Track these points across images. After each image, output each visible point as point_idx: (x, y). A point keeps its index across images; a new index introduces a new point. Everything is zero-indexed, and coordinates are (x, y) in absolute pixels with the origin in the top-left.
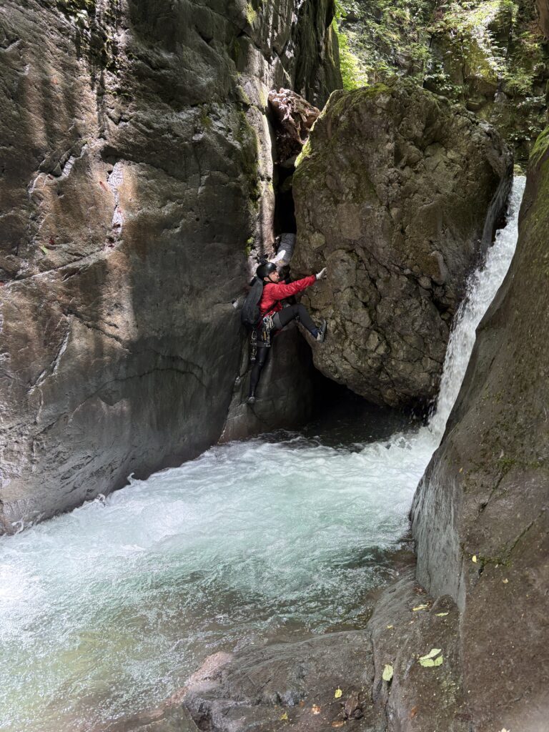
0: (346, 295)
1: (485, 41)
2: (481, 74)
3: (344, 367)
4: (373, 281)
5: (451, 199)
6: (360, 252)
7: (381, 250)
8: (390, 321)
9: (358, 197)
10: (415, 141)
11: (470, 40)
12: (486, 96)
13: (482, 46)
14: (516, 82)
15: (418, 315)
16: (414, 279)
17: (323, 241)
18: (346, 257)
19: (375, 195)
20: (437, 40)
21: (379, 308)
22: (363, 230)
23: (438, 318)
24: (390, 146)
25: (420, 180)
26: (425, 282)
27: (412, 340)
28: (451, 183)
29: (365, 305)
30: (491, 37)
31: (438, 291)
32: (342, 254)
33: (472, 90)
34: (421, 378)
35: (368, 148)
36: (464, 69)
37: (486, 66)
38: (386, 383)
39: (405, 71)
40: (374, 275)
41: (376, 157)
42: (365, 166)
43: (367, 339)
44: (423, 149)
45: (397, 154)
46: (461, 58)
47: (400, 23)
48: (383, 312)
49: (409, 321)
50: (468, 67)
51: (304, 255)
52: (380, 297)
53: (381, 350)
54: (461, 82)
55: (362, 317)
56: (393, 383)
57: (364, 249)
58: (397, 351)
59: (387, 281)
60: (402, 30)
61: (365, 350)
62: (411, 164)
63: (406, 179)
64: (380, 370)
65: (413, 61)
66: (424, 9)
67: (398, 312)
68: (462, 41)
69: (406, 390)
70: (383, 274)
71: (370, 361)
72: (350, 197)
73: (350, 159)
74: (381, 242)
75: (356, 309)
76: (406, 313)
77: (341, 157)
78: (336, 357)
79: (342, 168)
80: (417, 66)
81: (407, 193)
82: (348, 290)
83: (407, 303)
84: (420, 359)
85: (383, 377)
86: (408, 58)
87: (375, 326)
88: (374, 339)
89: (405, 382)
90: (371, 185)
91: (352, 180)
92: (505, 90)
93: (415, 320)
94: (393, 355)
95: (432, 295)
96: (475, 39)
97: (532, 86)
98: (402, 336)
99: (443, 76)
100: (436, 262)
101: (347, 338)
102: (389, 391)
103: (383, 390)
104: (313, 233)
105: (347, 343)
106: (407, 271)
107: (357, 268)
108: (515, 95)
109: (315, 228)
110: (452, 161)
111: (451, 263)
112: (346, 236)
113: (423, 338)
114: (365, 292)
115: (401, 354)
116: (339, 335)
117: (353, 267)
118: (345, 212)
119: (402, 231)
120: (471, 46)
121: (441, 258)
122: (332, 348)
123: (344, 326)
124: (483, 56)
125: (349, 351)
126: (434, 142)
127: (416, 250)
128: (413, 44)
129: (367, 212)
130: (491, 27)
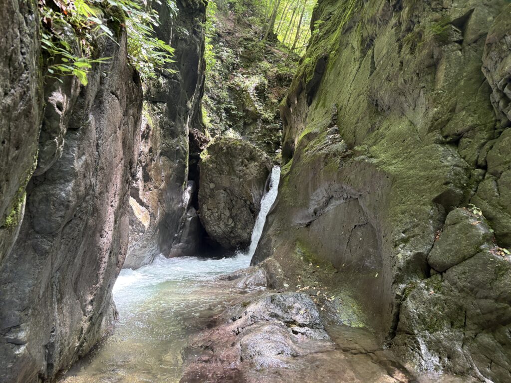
0: (223, 205)
1: (253, 94)
2: (251, 109)
3: (218, 230)
4: (232, 201)
5: (256, 177)
6: (228, 191)
7: (236, 191)
8: (236, 215)
9: (229, 174)
10: (247, 159)
11: (246, 93)
12: (253, 119)
13: (252, 96)
14: (267, 116)
15: (245, 214)
16: (245, 201)
17: (214, 186)
18: (224, 192)
19: (235, 174)
20: (230, 89)
21: (232, 210)
22: (231, 184)
23: (251, 215)
24: (240, 160)
25: (248, 171)
26: (248, 203)
27: (243, 222)
28: (256, 172)
29: (229, 209)
30: (256, 93)
31: (252, 206)
32: (222, 191)
33: (247, 115)
34: (245, 235)
35: (234, 159)
36: (244, 105)
37: (254, 106)
38: (233, 237)
39: (216, 102)
40: (232, 199)
41: (236, 163)
42: (232, 165)
43: (228, 220)
44: (248, 161)
45: (242, 163)
46: (242, 100)
47: (214, 78)
48: (234, 212)
49: (242, 215)
50: (245, 105)
51: (206, 190)
52: (233, 206)
53: (233, 225)
54: (242, 111)
55: (227, 213)
56: (235, 237)
57: (230, 190)
58: (238, 225)
59: (236, 201)
60: (215, 82)
61: (227, 225)
62: (246, 166)
63: (244, 170)
64: (231, 232)
65: (220, 98)
66: (225, 74)
67: (239, 212)
68: (243, 92)
69: (239, 240)
70: (235, 199)
71: (228, 229)
72: (227, 173)
73: (227, 161)
74: (237, 189)
75: (226, 210)
76: (242, 212)
77: (224, 160)
78: (216, 227)
79: (224, 164)
80: (222, 101)
81: (245, 174)
82: (223, 203)
83: (242, 209)
84: (245, 229)
85: (232, 235)
86: (218, 96)
87: (231, 217)
88: (231, 221)
89: (239, 236)
90: (234, 171)
91: (227, 168)
92: (262, 118)
93: (244, 215)
94: (236, 226)
95: (250, 207)
96: (249, 93)
97: (274, 119)
98: (239, 220)
99: (233, 107)
100: (252, 196)
101: (221, 220)
102: (234, 240)
103: (231, 240)
104: (211, 183)
105: (221, 222)
106: (244, 199)
107: (227, 196)
108: (266, 121)
109: (211, 181)
110: (257, 165)
111: (255, 197)
112: (224, 185)
113: (246, 221)
114: (229, 204)
115: (239, 226)
116: (218, 219)
117: (225, 196)
118: (224, 178)
119: (243, 186)
120: (247, 96)
121: (253, 195)
122: (215, 223)
123: (221, 215)
124: (252, 101)
125: (222, 225)
126: (251, 159)
127: (246, 192)
128: (220, 90)
129: (233, 179)
130: (256, 88)
